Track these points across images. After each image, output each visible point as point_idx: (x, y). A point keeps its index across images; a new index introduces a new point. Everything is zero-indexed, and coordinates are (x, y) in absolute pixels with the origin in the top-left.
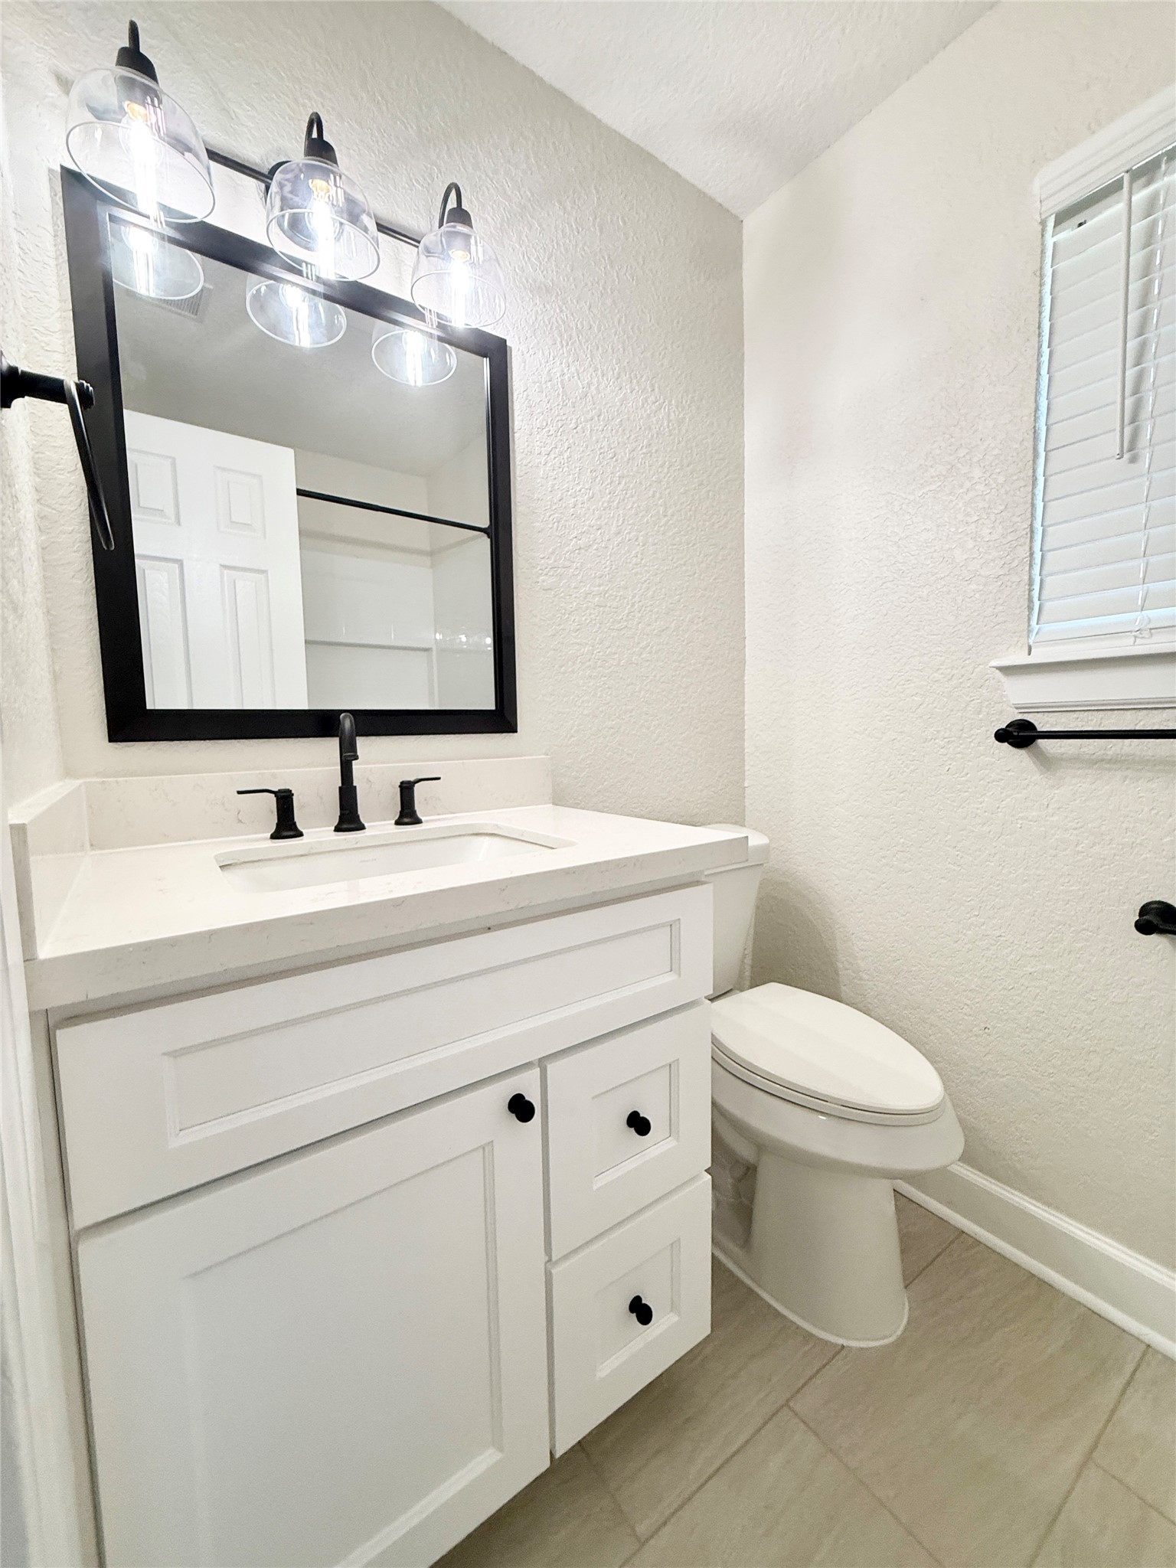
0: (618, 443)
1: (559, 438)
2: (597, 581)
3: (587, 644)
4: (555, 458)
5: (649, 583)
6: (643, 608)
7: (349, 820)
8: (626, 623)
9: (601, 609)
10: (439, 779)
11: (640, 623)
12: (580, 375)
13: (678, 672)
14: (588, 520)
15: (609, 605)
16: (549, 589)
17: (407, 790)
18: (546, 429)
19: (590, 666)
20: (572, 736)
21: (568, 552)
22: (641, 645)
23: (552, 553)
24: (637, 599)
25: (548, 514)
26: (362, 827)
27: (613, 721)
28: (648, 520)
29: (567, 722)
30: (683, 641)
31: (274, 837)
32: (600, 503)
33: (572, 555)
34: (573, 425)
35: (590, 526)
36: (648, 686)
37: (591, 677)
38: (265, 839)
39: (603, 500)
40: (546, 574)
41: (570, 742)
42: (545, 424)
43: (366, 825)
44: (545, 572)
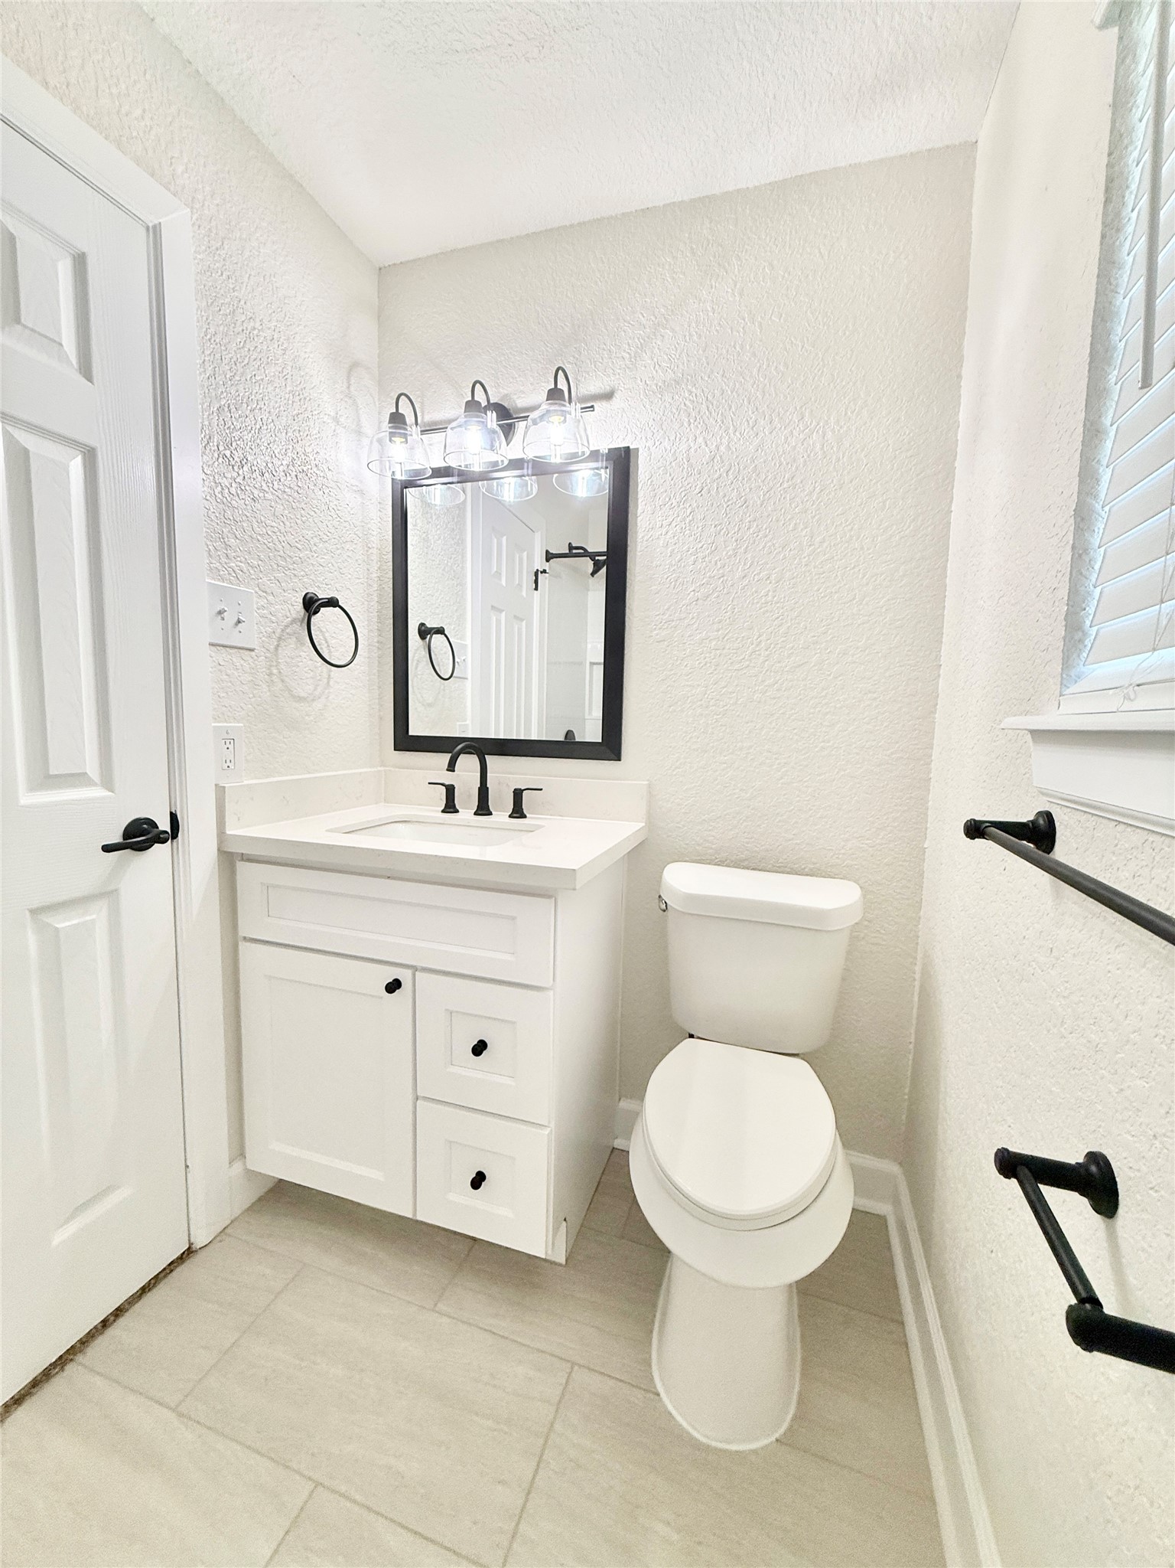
0: (751, 489)
1: (682, 506)
2: (715, 627)
3: (698, 685)
4: (676, 526)
5: (782, 619)
6: (772, 646)
7: (483, 809)
8: (747, 663)
9: (718, 652)
10: (541, 790)
11: (767, 660)
12: (708, 442)
13: (817, 709)
14: (709, 571)
15: (727, 647)
16: (662, 641)
17: (518, 794)
18: (669, 503)
19: (702, 705)
20: (677, 768)
21: (683, 605)
22: (766, 683)
23: (668, 609)
24: (764, 637)
25: (665, 577)
26: (490, 814)
27: (725, 756)
28: (785, 555)
29: (673, 754)
30: (830, 675)
31: (443, 811)
32: (724, 553)
33: (688, 607)
34: (698, 490)
35: (710, 577)
36: (774, 724)
37: (702, 715)
38: (438, 811)
39: (728, 549)
40: (660, 629)
41: (675, 773)
42: (667, 499)
43: (493, 813)
44: (659, 627)
